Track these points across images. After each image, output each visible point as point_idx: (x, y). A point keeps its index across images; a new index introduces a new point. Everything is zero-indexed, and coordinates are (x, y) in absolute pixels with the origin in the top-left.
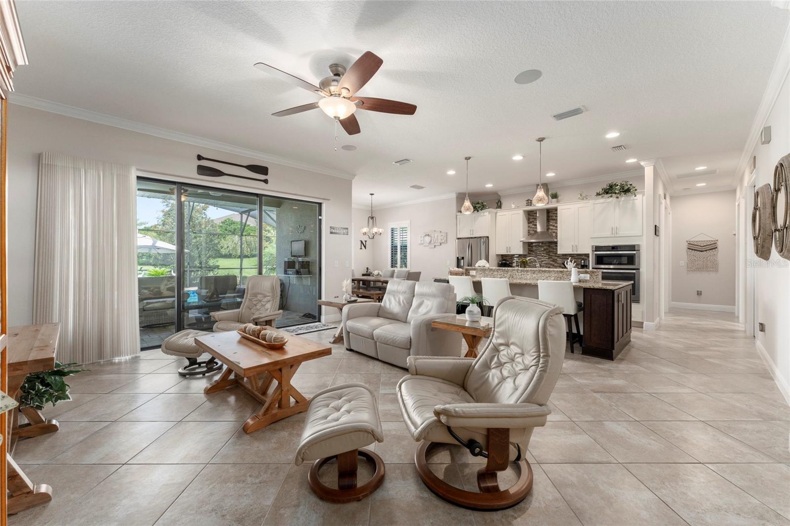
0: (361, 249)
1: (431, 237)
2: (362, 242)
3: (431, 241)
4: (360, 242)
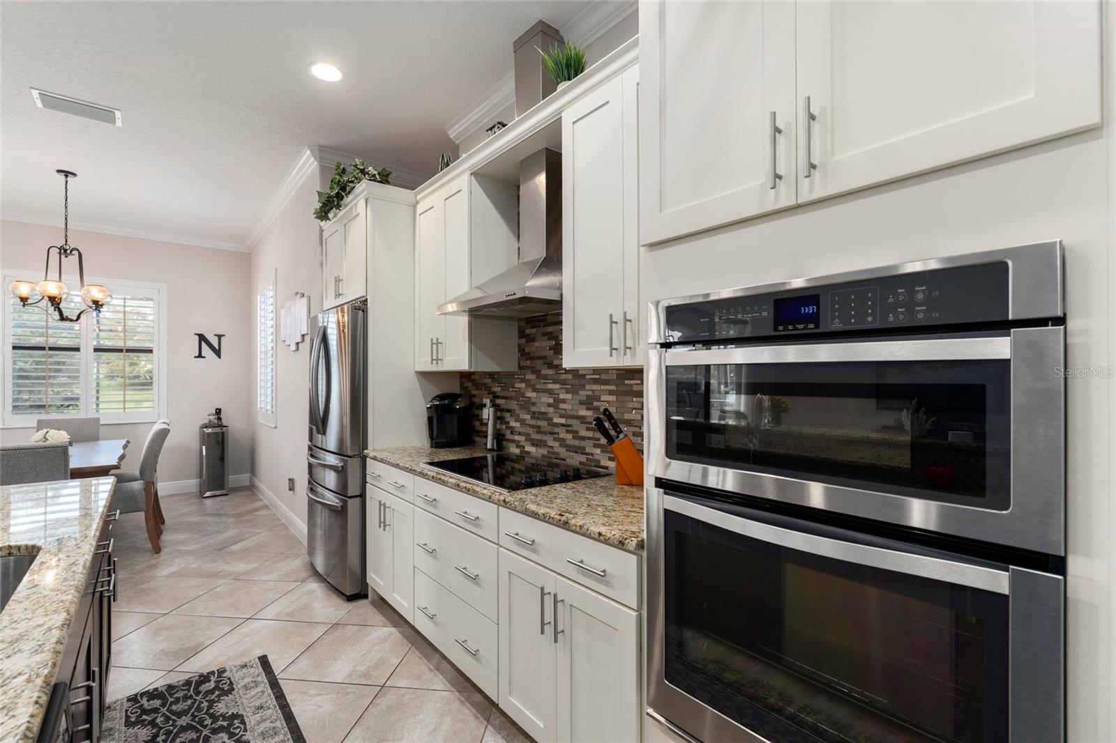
0: (200, 356)
2: (202, 338)
4: (197, 337)
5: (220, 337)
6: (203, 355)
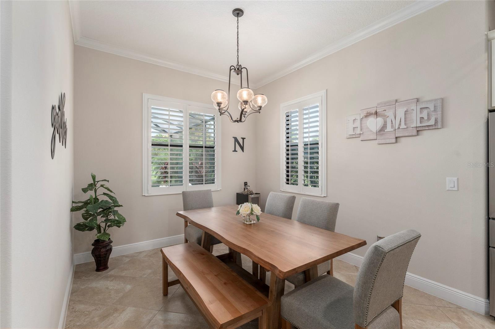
0: (235, 151)
1: (384, 117)
2: (236, 140)
3: (384, 126)
4: (233, 140)
5: (243, 139)
6: (236, 150)
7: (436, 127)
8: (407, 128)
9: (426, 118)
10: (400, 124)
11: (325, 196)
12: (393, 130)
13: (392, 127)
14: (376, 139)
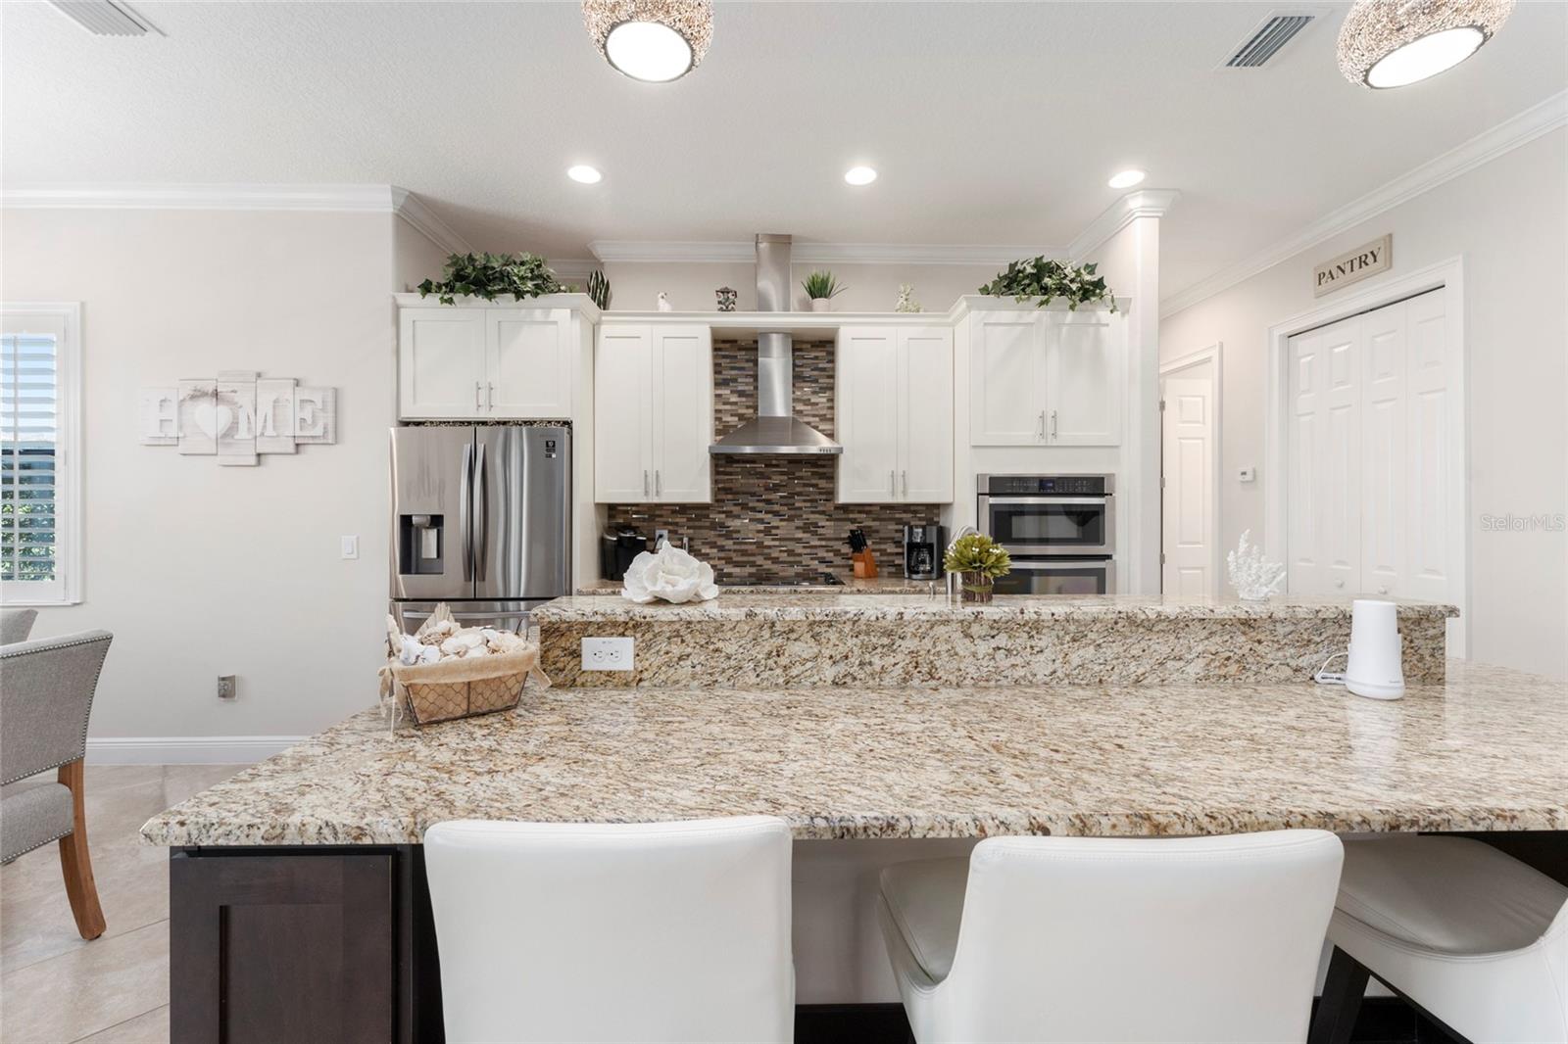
1: (231, 403)
3: (233, 427)
7: (325, 441)
8: (278, 436)
9: (309, 421)
10: (264, 427)
11: (78, 602)
12: (250, 437)
13: (249, 429)
14: (216, 455)
